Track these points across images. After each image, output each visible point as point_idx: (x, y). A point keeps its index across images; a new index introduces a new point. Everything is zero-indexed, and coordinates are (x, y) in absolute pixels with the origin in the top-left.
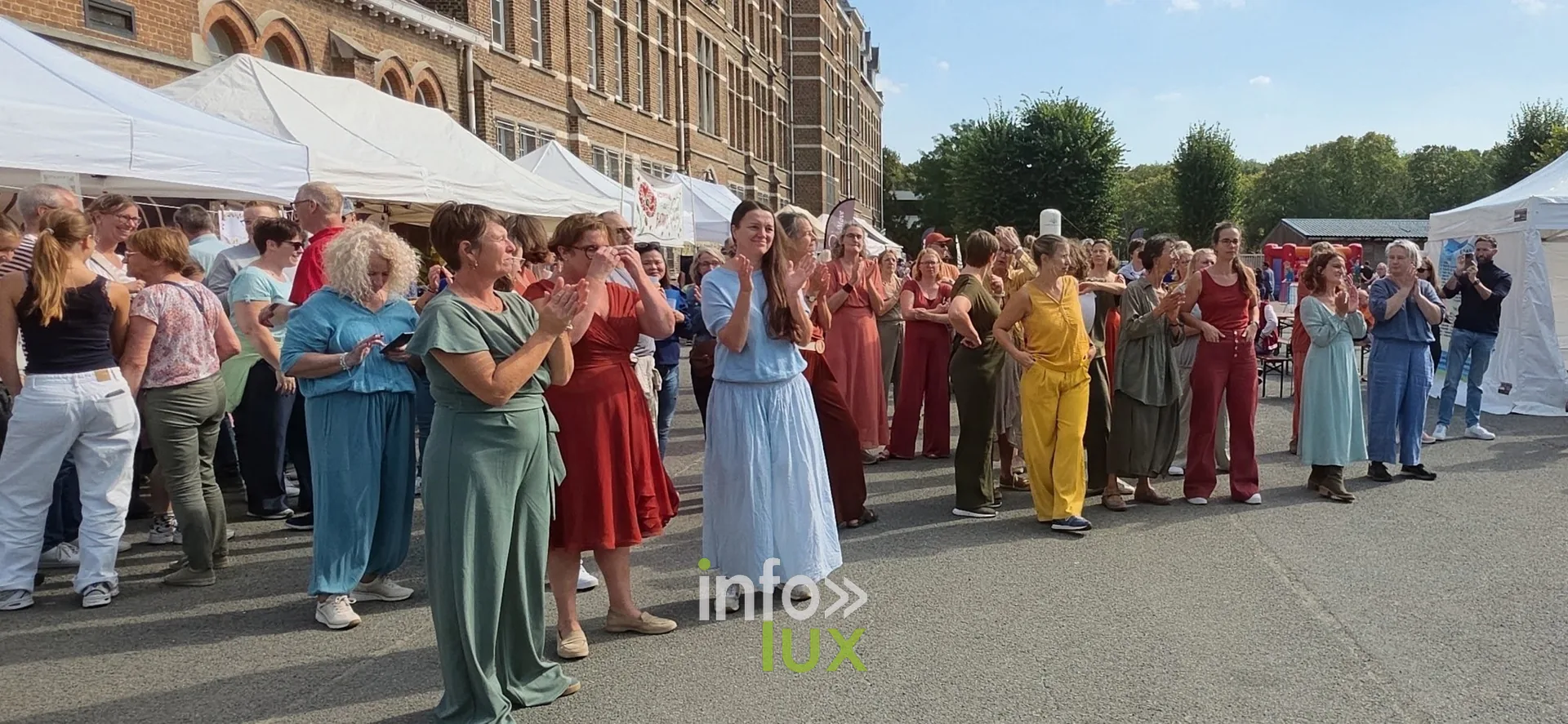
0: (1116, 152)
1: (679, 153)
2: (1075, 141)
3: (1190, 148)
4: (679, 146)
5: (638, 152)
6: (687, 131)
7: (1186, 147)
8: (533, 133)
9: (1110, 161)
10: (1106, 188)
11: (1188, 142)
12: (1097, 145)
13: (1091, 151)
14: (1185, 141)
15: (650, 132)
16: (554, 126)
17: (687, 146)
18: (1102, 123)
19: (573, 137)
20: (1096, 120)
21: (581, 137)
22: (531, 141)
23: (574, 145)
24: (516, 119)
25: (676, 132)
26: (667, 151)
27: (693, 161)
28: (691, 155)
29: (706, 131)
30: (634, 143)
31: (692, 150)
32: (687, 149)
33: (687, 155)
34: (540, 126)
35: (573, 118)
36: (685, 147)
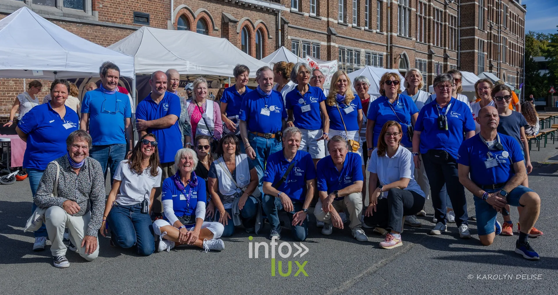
1: (387, 47)
4: (387, 43)
5: (364, 48)
6: (391, 36)
8: (309, 44)
15: (371, 38)
16: (319, 40)
17: (391, 43)
19: (329, 44)
21: (332, 44)
22: (309, 47)
23: (329, 47)
24: (301, 39)
25: (385, 37)
26: (380, 46)
27: (395, 50)
28: (393, 47)
29: (403, 35)
30: (362, 44)
31: (394, 45)
32: (391, 45)
33: (391, 47)
34: (313, 40)
35: (329, 36)
36: (390, 44)
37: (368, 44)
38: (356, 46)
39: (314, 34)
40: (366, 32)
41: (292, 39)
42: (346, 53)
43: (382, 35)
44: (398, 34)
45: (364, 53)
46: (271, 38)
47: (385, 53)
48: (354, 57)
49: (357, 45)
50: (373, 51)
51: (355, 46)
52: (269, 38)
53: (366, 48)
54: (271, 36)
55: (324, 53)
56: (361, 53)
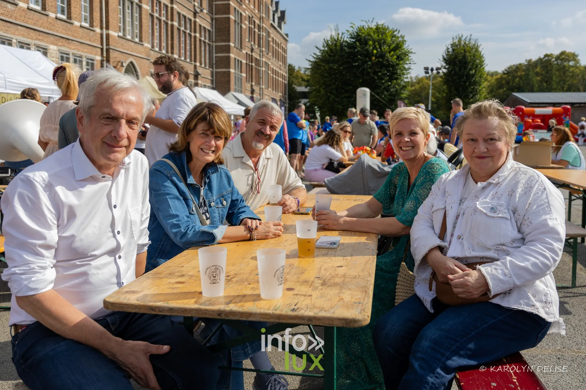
0: (406, 54)
1: (102, 49)
2: (380, 48)
3: (453, 50)
4: (102, 44)
5: (56, 45)
6: (108, 36)
7: (450, 50)
9: (402, 59)
10: (400, 75)
11: (452, 47)
12: (395, 49)
13: (390, 52)
14: (450, 47)
15: (70, 33)
17: (108, 44)
18: (398, 37)
20: (394, 36)
25: (98, 36)
26: (89, 47)
27: (114, 55)
28: (111, 50)
29: (129, 36)
30: (52, 38)
31: (111, 47)
32: (108, 47)
33: (108, 51)
36: (106, 45)
37: (64, 40)
38: (39, 40)
40: (59, 21)
43: (92, 32)
44: (121, 33)
47: (98, 58)
49: (40, 38)
50: (75, 52)
51: (36, 39)
53: (61, 46)
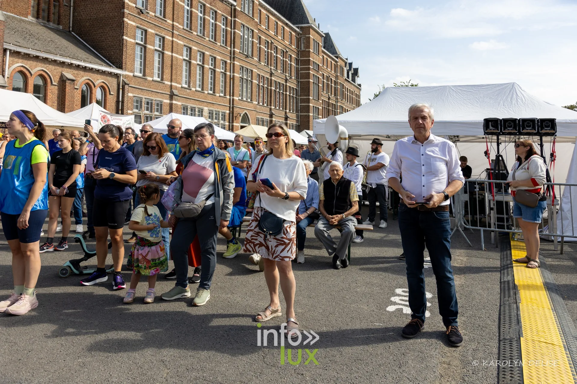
1: (230, 107)
4: (230, 104)
5: (207, 107)
6: (233, 100)
8: (153, 101)
15: (214, 100)
16: (162, 98)
17: (233, 104)
19: (171, 102)
21: (174, 102)
22: (152, 103)
23: (171, 105)
24: (144, 97)
25: (228, 100)
26: (224, 107)
27: (235, 110)
29: (245, 99)
30: (205, 104)
31: (235, 106)
32: (233, 106)
33: (233, 108)
34: (156, 98)
35: (172, 96)
37: (211, 104)
39: (157, 94)
40: (209, 95)
41: (134, 96)
42: (189, 110)
43: (225, 99)
44: (240, 98)
45: (208, 110)
46: (113, 95)
47: (228, 112)
48: (196, 113)
49: (200, 104)
50: (216, 109)
51: (198, 105)
52: (110, 94)
53: (209, 107)
54: (112, 93)
55: (166, 108)
56: (204, 110)
